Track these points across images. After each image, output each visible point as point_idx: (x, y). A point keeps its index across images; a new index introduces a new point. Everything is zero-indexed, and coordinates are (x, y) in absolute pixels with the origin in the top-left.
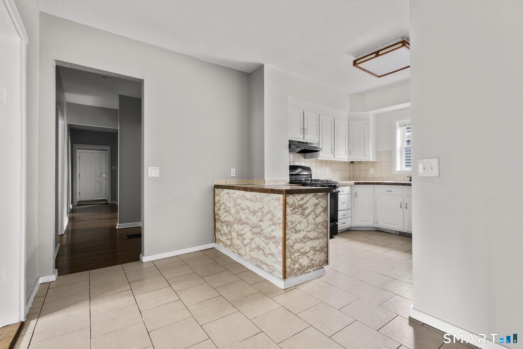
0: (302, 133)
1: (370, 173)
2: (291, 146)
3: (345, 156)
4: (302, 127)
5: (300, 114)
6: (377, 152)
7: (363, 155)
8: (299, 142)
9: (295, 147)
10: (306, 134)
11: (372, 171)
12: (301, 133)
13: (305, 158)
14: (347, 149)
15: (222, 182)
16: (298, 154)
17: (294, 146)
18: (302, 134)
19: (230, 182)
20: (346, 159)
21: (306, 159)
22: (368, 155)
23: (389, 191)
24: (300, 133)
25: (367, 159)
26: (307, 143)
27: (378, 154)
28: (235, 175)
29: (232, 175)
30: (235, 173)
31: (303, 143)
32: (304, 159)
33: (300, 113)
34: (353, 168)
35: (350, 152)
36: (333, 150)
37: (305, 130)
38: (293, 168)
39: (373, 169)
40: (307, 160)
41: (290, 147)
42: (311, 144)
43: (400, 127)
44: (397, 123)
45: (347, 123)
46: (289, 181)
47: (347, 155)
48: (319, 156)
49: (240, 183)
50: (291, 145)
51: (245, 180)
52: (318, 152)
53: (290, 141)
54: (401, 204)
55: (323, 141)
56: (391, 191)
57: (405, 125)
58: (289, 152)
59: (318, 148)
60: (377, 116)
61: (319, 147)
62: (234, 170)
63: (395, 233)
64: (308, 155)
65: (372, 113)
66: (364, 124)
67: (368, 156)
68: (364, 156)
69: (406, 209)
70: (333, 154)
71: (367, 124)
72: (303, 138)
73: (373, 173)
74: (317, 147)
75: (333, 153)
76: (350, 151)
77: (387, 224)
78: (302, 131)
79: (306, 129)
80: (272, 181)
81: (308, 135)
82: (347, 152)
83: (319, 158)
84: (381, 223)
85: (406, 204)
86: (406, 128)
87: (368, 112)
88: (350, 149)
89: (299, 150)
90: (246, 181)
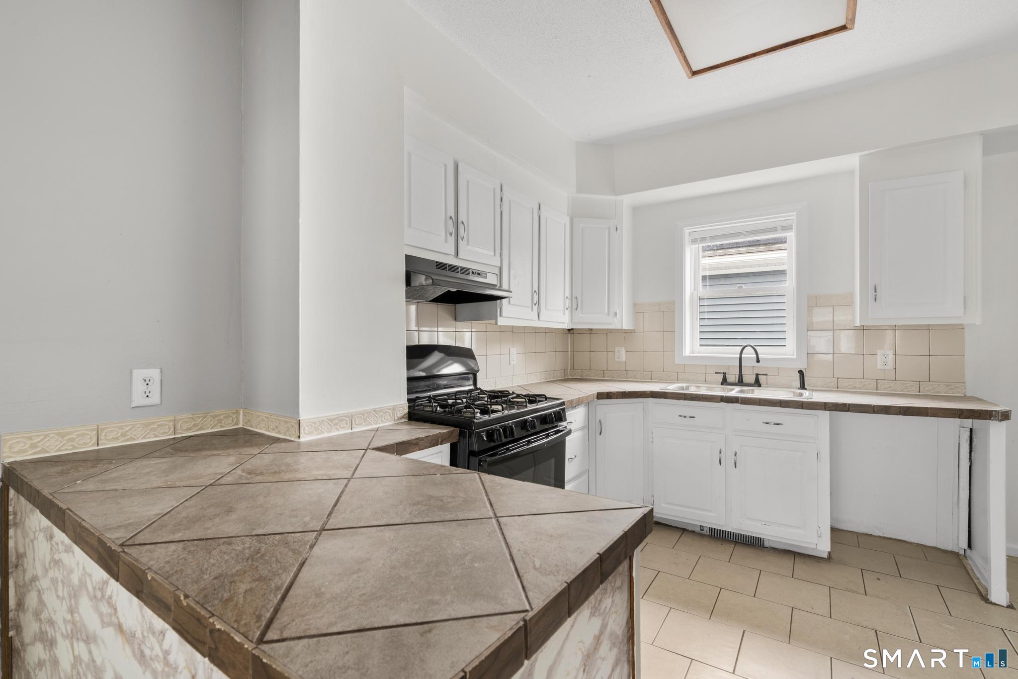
0: (451, 234)
1: (617, 360)
2: (412, 279)
3: (564, 314)
4: (452, 213)
5: (443, 169)
6: (635, 305)
7: (606, 311)
8: (440, 266)
9: (430, 281)
10: (462, 239)
11: (621, 355)
12: (448, 235)
13: (455, 320)
14: (568, 294)
15: (72, 440)
16: (433, 306)
17: (426, 279)
18: (452, 240)
19: (123, 435)
20: (564, 323)
21: (456, 322)
22: (618, 313)
23: (685, 417)
24: (443, 235)
25: (615, 324)
26: (465, 271)
27: (637, 310)
28: (155, 399)
29: (138, 399)
30: (155, 388)
31: (453, 268)
32: (454, 322)
33: (445, 165)
34: (573, 345)
35: (575, 304)
36: (536, 297)
37: (461, 227)
38: (416, 353)
39: (623, 349)
40: (462, 326)
41: (408, 282)
42: (479, 274)
43: (691, 245)
44: (687, 231)
45: (567, 220)
46: (406, 411)
47: (567, 312)
48: (501, 315)
49: (188, 430)
50: (412, 274)
51: (217, 412)
52: (498, 301)
53: (409, 259)
54: (720, 452)
55: (511, 269)
56: (690, 417)
57: (703, 239)
58: (407, 297)
59: (497, 287)
60: (636, 210)
61: (501, 286)
62: (154, 374)
63: (698, 530)
64: (465, 308)
65: (628, 200)
66: (609, 228)
67: (618, 315)
68: (608, 314)
69: (736, 467)
70: (535, 308)
71: (617, 229)
72: (453, 252)
73: (624, 359)
74: (496, 285)
75: (537, 305)
76: (574, 301)
77: (679, 508)
78: (452, 229)
79: (463, 223)
80: (334, 422)
81: (468, 244)
82: (568, 301)
83: (501, 321)
84: (663, 505)
85: (735, 455)
86: (703, 247)
87: (619, 198)
88: (574, 295)
89: (440, 291)
90: (222, 417)
